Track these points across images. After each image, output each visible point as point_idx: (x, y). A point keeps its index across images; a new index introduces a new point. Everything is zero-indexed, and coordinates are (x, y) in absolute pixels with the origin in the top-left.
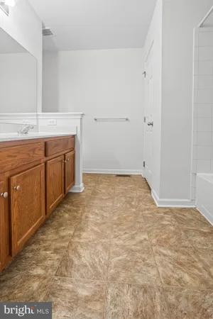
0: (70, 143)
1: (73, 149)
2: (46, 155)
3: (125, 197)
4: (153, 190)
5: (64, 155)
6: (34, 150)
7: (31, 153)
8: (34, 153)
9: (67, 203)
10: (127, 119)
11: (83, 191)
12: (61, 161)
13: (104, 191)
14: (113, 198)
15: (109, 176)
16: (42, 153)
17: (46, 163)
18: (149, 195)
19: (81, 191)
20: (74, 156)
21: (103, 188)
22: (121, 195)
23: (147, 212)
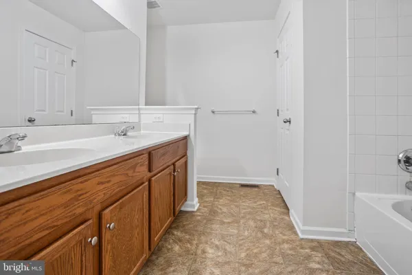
0: (181, 146)
1: (185, 155)
2: (150, 171)
3: (255, 220)
4: (292, 211)
5: (174, 164)
6: (134, 167)
7: (130, 173)
8: (134, 172)
9: (177, 228)
10: (254, 112)
11: (198, 210)
12: (170, 173)
13: (225, 210)
14: (238, 222)
15: (230, 186)
16: (145, 168)
17: (150, 181)
18: (287, 218)
19: (196, 209)
20: (186, 163)
21: (223, 205)
22: (248, 217)
23: (286, 246)
